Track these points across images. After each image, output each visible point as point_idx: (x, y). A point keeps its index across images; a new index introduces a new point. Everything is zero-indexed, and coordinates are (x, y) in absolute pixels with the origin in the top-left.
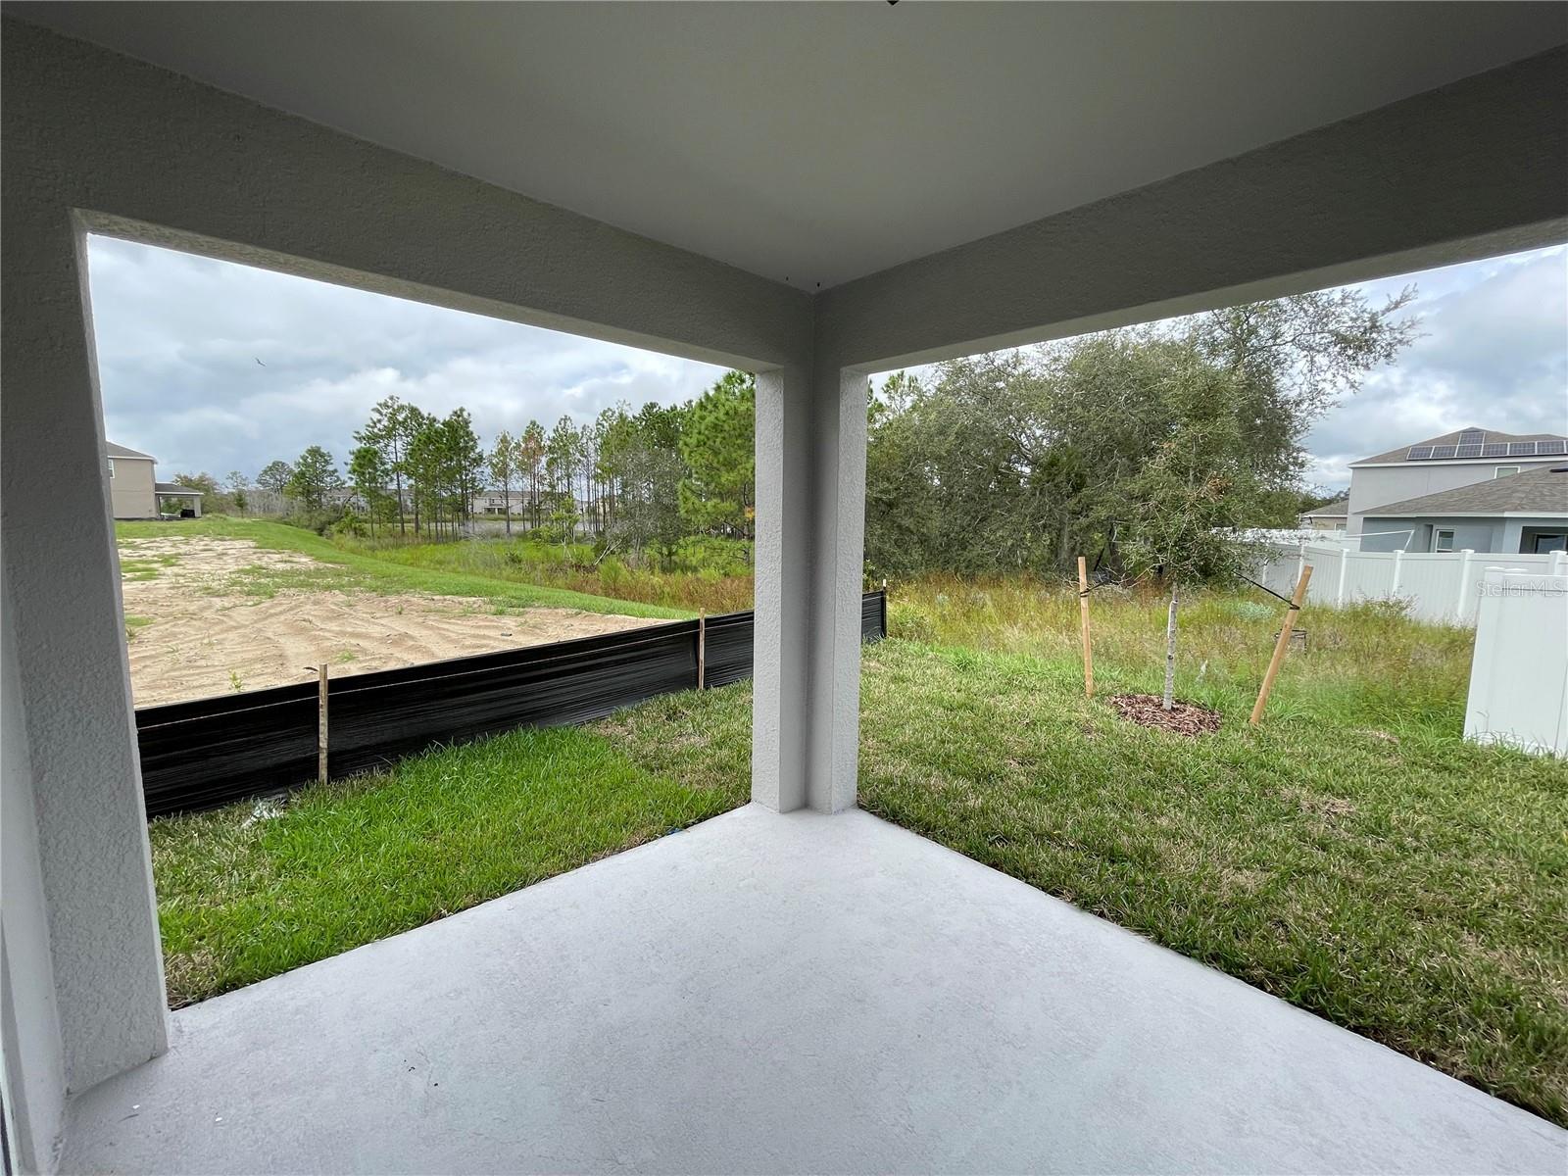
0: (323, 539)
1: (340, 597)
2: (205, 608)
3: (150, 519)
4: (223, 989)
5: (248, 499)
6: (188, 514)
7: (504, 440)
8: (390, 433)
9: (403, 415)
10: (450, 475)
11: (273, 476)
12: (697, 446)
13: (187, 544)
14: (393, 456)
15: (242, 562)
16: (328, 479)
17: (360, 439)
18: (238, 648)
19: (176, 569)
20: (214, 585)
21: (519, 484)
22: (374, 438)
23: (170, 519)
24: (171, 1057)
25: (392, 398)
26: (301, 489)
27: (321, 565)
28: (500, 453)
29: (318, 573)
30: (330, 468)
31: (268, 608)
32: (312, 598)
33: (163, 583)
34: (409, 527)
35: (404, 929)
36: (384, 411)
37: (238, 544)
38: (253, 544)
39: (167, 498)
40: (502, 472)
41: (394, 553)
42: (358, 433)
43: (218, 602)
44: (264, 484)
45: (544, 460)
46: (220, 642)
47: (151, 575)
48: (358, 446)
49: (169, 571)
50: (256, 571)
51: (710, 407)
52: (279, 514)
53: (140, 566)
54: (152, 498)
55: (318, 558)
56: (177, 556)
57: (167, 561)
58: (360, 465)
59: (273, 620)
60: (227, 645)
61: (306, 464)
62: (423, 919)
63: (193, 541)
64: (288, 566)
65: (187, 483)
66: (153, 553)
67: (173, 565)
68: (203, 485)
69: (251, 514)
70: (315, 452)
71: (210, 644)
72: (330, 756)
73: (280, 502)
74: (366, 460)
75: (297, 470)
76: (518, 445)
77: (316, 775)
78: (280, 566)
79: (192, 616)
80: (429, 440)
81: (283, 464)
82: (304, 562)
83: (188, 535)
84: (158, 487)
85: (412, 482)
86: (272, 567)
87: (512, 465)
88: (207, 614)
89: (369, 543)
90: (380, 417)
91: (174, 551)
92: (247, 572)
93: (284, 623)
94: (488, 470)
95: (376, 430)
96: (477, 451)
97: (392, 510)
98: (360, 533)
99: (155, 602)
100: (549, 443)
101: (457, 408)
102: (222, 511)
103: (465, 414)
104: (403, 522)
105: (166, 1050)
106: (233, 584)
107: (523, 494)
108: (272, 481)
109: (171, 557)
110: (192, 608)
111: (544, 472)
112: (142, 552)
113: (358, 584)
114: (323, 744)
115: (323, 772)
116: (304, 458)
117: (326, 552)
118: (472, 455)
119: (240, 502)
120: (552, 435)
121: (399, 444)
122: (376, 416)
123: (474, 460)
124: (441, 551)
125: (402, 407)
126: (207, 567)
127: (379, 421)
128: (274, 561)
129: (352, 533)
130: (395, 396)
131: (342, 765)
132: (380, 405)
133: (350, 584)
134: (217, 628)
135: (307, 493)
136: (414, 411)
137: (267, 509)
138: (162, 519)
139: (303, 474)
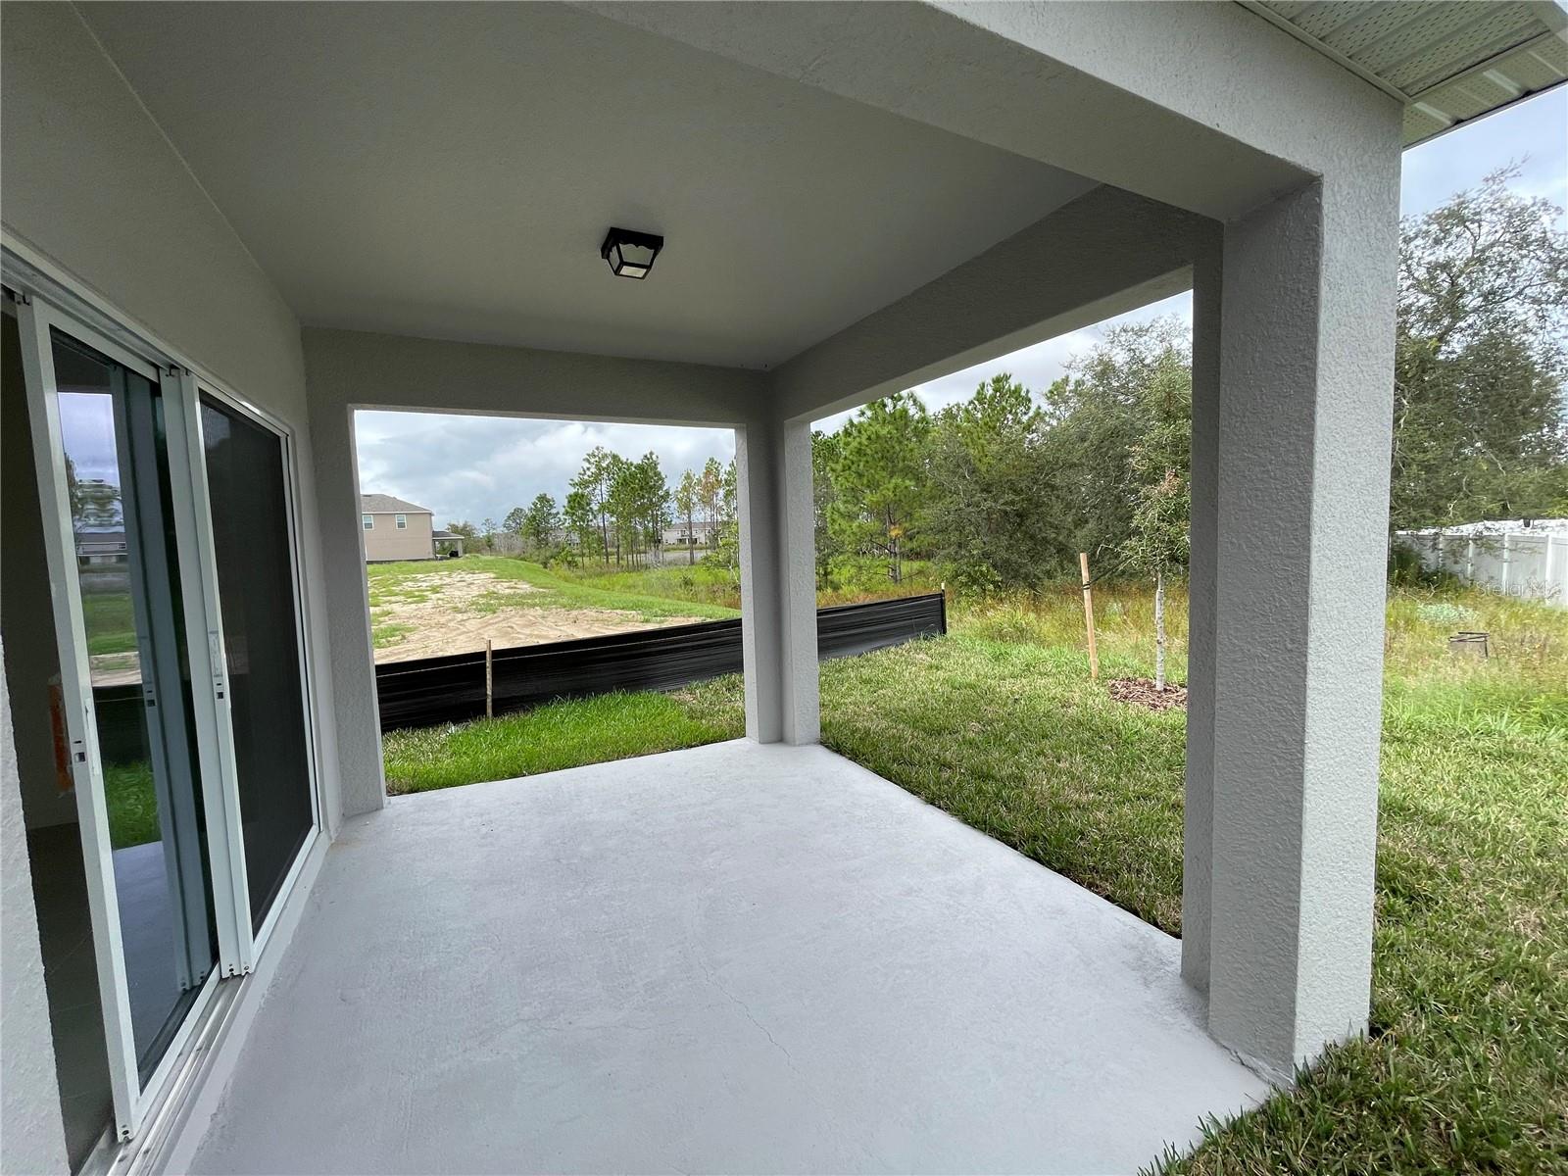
0: (547, 571)
1: (539, 611)
2: (450, 621)
3: (429, 560)
4: (411, 791)
5: (496, 541)
6: (454, 554)
7: (688, 477)
8: (597, 478)
9: (607, 463)
10: (642, 512)
11: (514, 521)
12: (843, 471)
13: (450, 577)
14: (599, 498)
15: (483, 589)
16: (552, 521)
17: (574, 485)
18: (463, 645)
19: (438, 595)
20: (460, 605)
21: (700, 515)
22: (584, 484)
23: (441, 559)
24: (384, 810)
25: (597, 448)
26: (532, 531)
27: (535, 590)
28: (685, 489)
29: (532, 595)
30: (554, 511)
31: (490, 619)
32: (521, 613)
33: (429, 604)
34: (613, 559)
35: (503, 778)
36: (592, 460)
37: (482, 576)
38: (493, 575)
39: (442, 542)
40: (687, 506)
41: (596, 581)
42: (572, 480)
43: (459, 616)
44: (508, 527)
45: (721, 492)
46: (453, 641)
47: (423, 599)
48: (573, 491)
49: (434, 596)
50: (492, 595)
51: (855, 433)
52: (517, 552)
53: (417, 593)
54: (430, 543)
55: (535, 585)
56: (441, 586)
57: (435, 590)
58: (572, 508)
59: (490, 627)
60: (458, 642)
61: (536, 510)
62: (514, 775)
63: (454, 575)
64: (511, 591)
65: (455, 529)
66: (428, 584)
67: (438, 592)
68: (465, 531)
69: (499, 552)
70: (543, 499)
71: (448, 642)
72: (493, 701)
73: (519, 541)
74: (578, 502)
75: (530, 515)
76: (700, 481)
77: (485, 712)
78: (508, 591)
79: (443, 626)
80: (625, 483)
81: (521, 510)
82: (525, 587)
83: (451, 570)
84: (435, 534)
85: (614, 519)
86: (500, 592)
87: (695, 499)
88: (451, 624)
89: (580, 573)
90: (589, 466)
91: (439, 582)
92: (483, 596)
93: (496, 629)
94: (674, 505)
95: (586, 477)
96: (665, 488)
97: (599, 544)
98: (572, 564)
99: (421, 618)
100: (726, 476)
101: (647, 453)
102: (478, 551)
103: (654, 457)
104: (607, 555)
105: (383, 808)
106: (472, 605)
107: (704, 525)
108: (514, 525)
109: (438, 587)
110: (443, 620)
111: (722, 503)
112: (420, 584)
113: (555, 603)
114: (489, 692)
115: (489, 711)
116: (535, 504)
117: (542, 580)
118: (661, 493)
119: (489, 544)
120: (729, 469)
121: (604, 487)
122: (587, 465)
123: (662, 497)
124: (633, 578)
125: (605, 456)
126: (459, 593)
127: (588, 469)
128: (503, 588)
129: (566, 564)
130: (600, 445)
131: (502, 707)
132: (588, 455)
133: (550, 603)
134: (454, 633)
135: (537, 533)
136: (615, 457)
137: (510, 548)
138: (437, 559)
139: (534, 517)
